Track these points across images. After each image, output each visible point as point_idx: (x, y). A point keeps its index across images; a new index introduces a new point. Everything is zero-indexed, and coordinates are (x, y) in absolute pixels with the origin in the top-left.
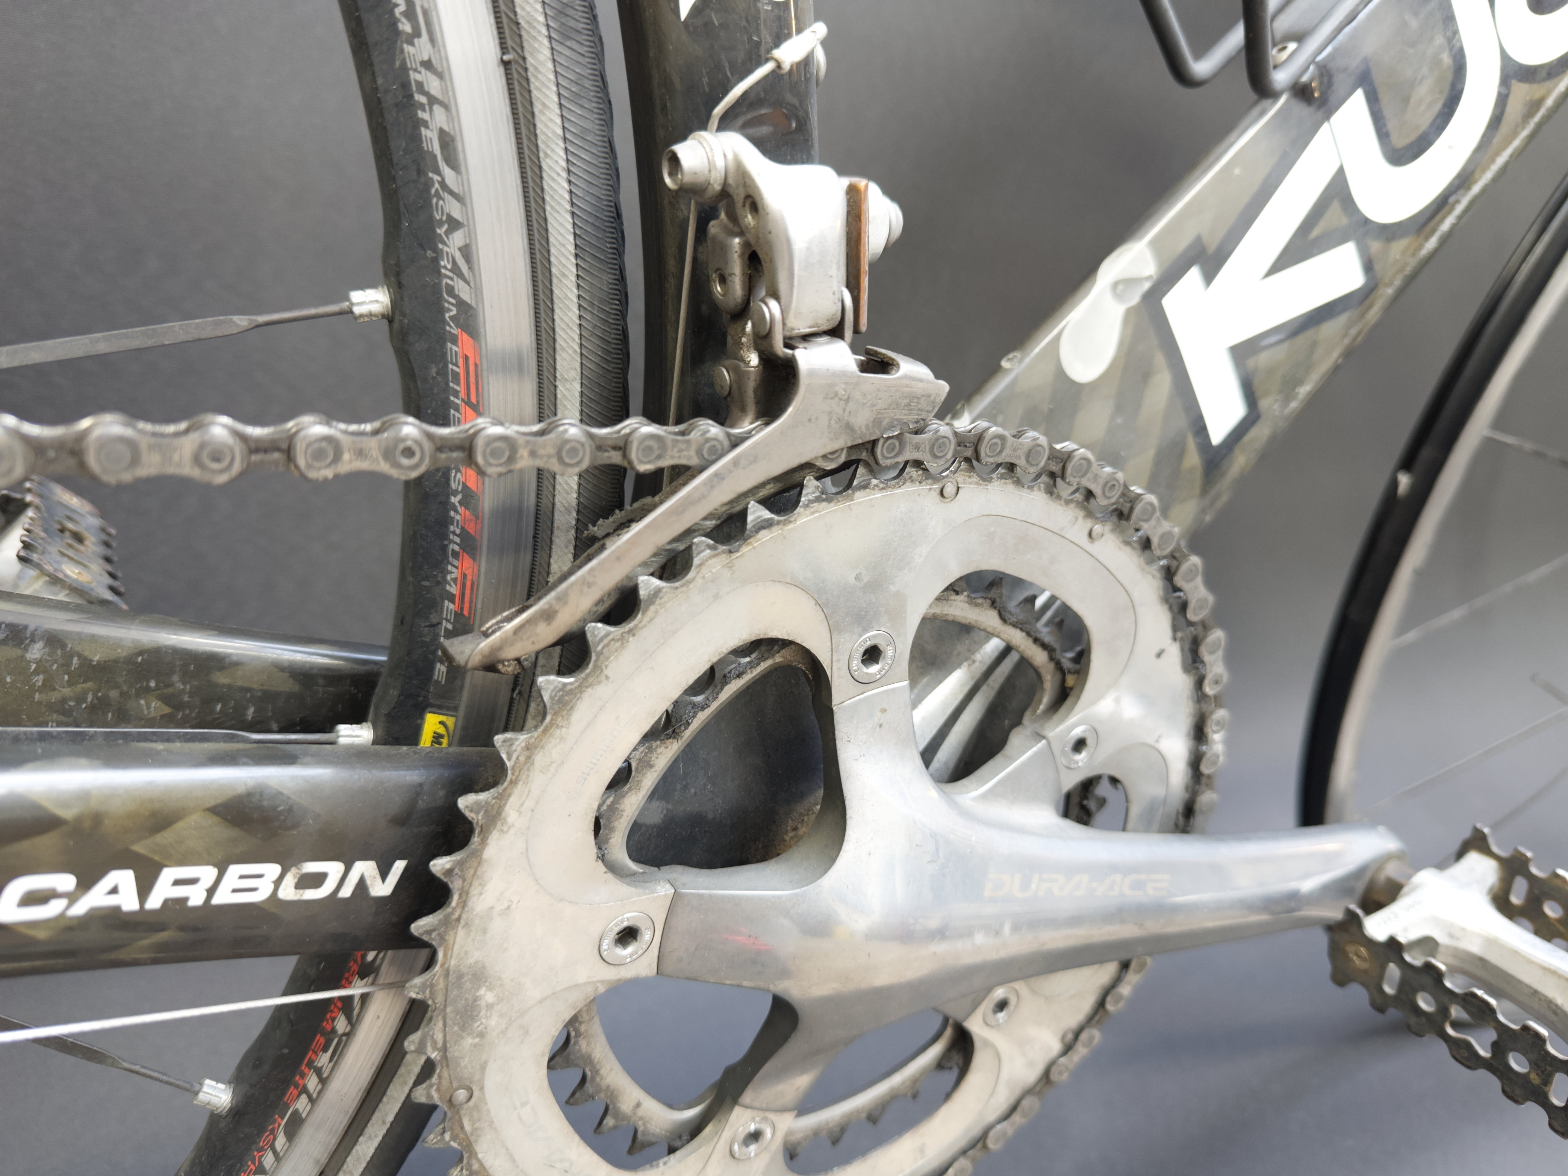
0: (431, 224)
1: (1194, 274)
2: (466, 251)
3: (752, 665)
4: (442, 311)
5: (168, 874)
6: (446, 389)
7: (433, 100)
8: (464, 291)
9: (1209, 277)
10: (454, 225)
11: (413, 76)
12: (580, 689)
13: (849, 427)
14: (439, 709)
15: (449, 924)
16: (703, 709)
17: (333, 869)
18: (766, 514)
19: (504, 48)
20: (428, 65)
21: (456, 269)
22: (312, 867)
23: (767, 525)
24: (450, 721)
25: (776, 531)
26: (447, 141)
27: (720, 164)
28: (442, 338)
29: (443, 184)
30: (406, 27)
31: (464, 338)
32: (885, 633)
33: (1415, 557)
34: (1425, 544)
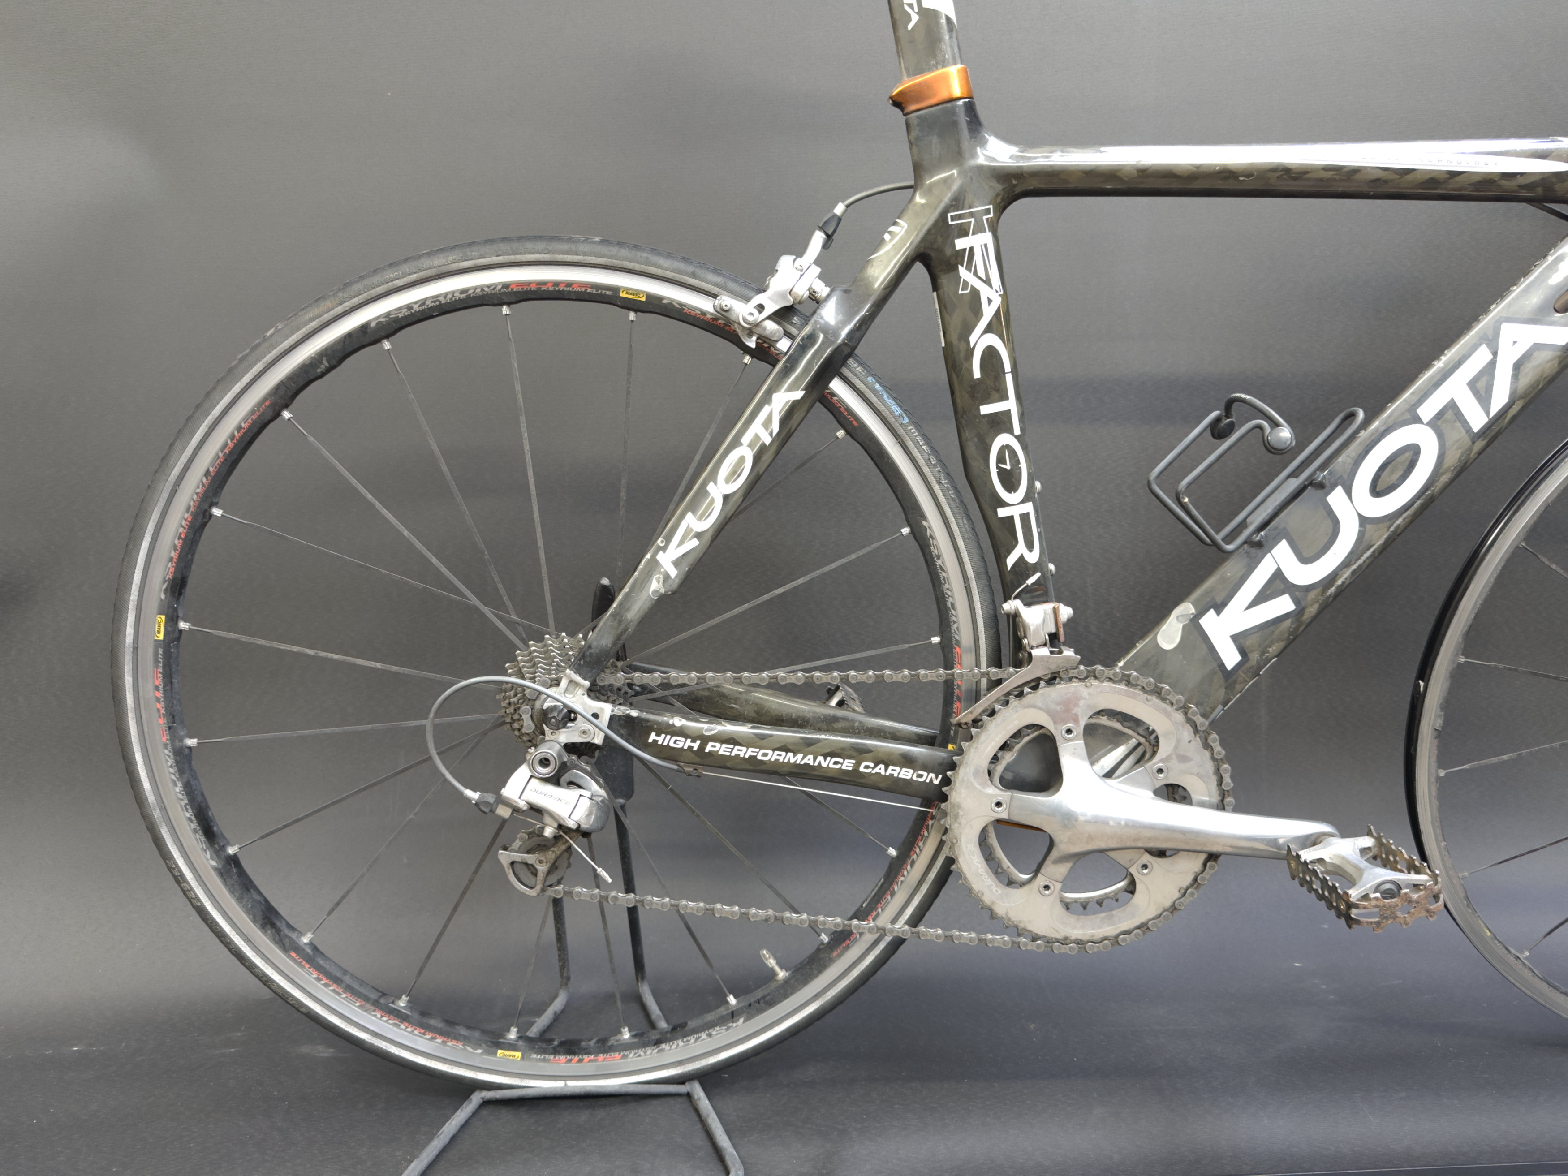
0: (949, 622)
2: (957, 628)
3: (1033, 733)
4: (952, 642)
5: (891, 767)
6: (953, 660)
7: (949, 596)
8: (957, 637)
9: (1218, 613)
11: (945, 592)
12: (982, 732)
13: (1049, 668)
14: (952, 743)
15: (951, 790)
16: (1018, 743)
17: (925, 774)
19: (965, 583)
20: (948, 589)
21: (955, 632)
22: (920, 772)
23: (1030, 693)
25: (1033, 695)
26: (952, 604)
27: (1013, 608)
28: (952, 648)
30: (943, 582)
31: (957, 648)
32: (1070, 725)
33: (1432, 722)
34: (1437, 716)
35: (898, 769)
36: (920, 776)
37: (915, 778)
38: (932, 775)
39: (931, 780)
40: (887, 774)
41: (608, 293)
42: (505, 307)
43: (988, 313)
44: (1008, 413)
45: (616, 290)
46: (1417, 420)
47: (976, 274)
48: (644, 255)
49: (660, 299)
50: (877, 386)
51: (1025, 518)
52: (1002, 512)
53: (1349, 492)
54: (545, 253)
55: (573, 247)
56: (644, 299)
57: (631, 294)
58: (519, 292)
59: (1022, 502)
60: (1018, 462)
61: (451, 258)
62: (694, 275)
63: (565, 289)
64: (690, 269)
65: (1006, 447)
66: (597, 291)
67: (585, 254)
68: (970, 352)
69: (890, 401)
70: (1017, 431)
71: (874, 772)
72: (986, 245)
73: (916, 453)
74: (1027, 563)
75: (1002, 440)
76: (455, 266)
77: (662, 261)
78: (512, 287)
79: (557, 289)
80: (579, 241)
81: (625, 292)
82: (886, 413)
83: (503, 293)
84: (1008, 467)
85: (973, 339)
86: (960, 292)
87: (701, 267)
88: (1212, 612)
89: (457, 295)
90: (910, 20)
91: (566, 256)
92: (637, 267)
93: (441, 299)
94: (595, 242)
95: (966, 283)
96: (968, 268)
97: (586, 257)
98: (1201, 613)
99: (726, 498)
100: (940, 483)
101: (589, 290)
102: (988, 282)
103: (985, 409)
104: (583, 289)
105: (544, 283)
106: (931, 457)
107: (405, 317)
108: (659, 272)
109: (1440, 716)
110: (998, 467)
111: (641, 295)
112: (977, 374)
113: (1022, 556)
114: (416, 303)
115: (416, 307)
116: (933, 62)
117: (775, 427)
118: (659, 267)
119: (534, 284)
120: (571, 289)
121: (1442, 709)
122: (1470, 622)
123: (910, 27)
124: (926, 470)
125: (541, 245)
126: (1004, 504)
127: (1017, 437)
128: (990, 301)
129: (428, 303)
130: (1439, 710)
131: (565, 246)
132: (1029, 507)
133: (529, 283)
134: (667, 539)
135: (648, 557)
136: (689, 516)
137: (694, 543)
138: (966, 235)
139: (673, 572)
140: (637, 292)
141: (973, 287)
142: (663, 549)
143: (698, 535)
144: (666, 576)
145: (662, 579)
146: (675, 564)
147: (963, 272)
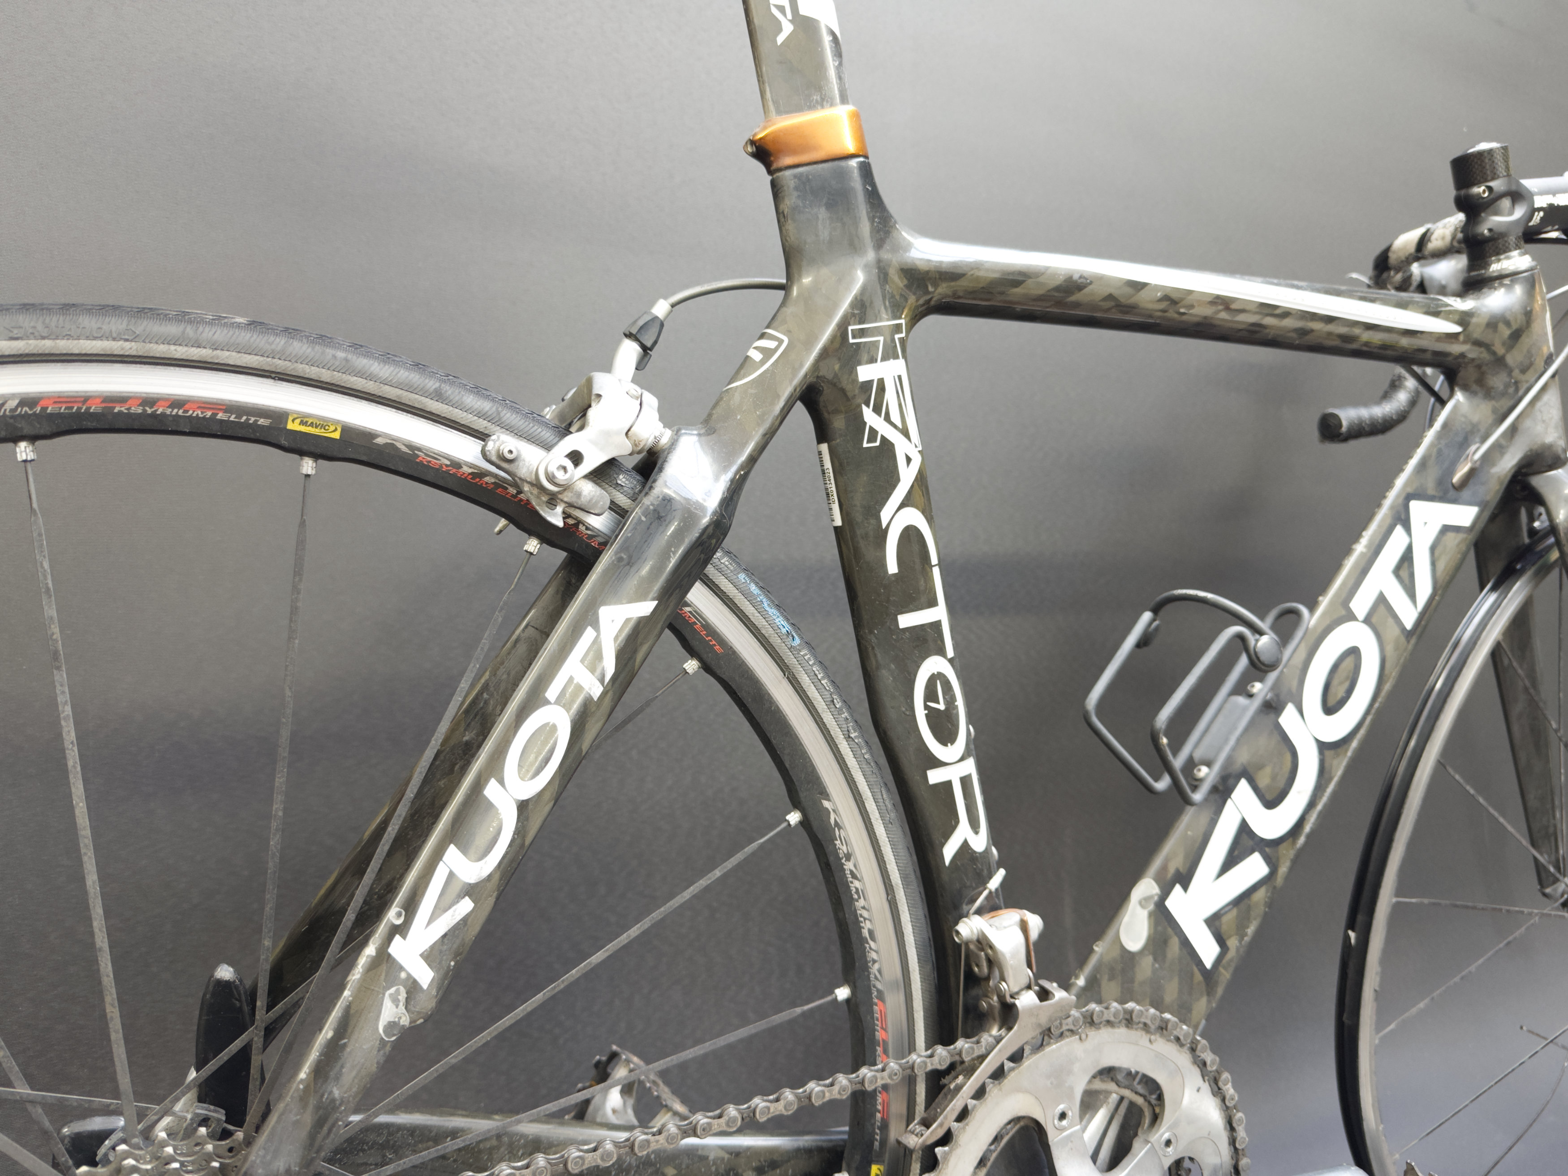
0: (866, 962)
1: (1178, 888)
2: (880, 971)
3: (1012, 1129)
4: (871, 994)
6: (874, 1024)
7: (865, 919)
8: (879, 985)
9: (1185, 888)
10: (874, 961)
11: (859, 912)
12: (951, 1151)
13: (1040, 1025)
14: (877, 1163)
16: (994, 1151)
18: (1012, 1065)
19: (888, 895)
20: (864, 908)
21: (876, 978)
24: (882, 1168)
25: (1016, 1071)
26: (871, 932)
28: (871, 1004)
29: (870, 948)
30: (856, 896)
31: (880, 1003)
32: (1061, 1107)
41: (262, 421)
42: (23, 445)
43: (907, 475)
45: (279, 416)
46: (1351, 617)
47: (887, 418)
48: (341, 355)
49: (370, 436)
50: (753, 588)
51: (965, 781)
52: (935, 776)
53: (1300, 711)
54: (127, 340)
55: (190, 331)
56: (336, 435)
57: (312, 425)
58: (60, 415)
59: (962, 759)
60: (952, 699)
62: (438, 396)
63: (168, 411)
64: (432, 384)
65: (936, 677)
66: (239, 416)
67: (215, 346)
68: (881, 536)
69: (772, 612)
70: (950, 653)
72: (900, 377)
73: (812, 692)
74: (975, 852)
75: (933, 665)
77: (376, 368)
78: (43, 403)
79: (149, 411)
80: (202, 321)
81: (298, 421)
82: (768, 631)
83: (20, 415)
84: (942, 706)
85: (885, 515)
86: (865, 445)
87: (452, 384)
90: (779, 30)
91: (173, 348)
94: (239, 326)
95: (873, 433)
96: (877, 410)
97: (218, 352)
98: (1166, 892)
99: (523, 806)
101: (221, 416)
103: (906, 620)
104: (209, 414)
105: (122, 399)
110: (926, 707)
111: (332, 428)
112: (892, 568)
113: (964, 842)
116: (814, 98)
117: (609, 666)
119: (98, 401)
120: (180, 412)
123: (780, 39)
124: (826, 717)
125: (117, 324)
126: (937, 763)
127: (951, 661)
128: (909, 460)
131: (173, 329)
132: (970, 767)
133: (86, 398)
134: (411, 907)
135: (370, 950)
136: (452, 853)
137: (466, 906)
138: (872, 360)
139: (425, 976)
140: (323, 423)
141: (883, 438)
142: (401, 930)
143: (470, 891)
144: (413, 986)
145: (403, 996)
146: (429, 957)
147: (869, 416)
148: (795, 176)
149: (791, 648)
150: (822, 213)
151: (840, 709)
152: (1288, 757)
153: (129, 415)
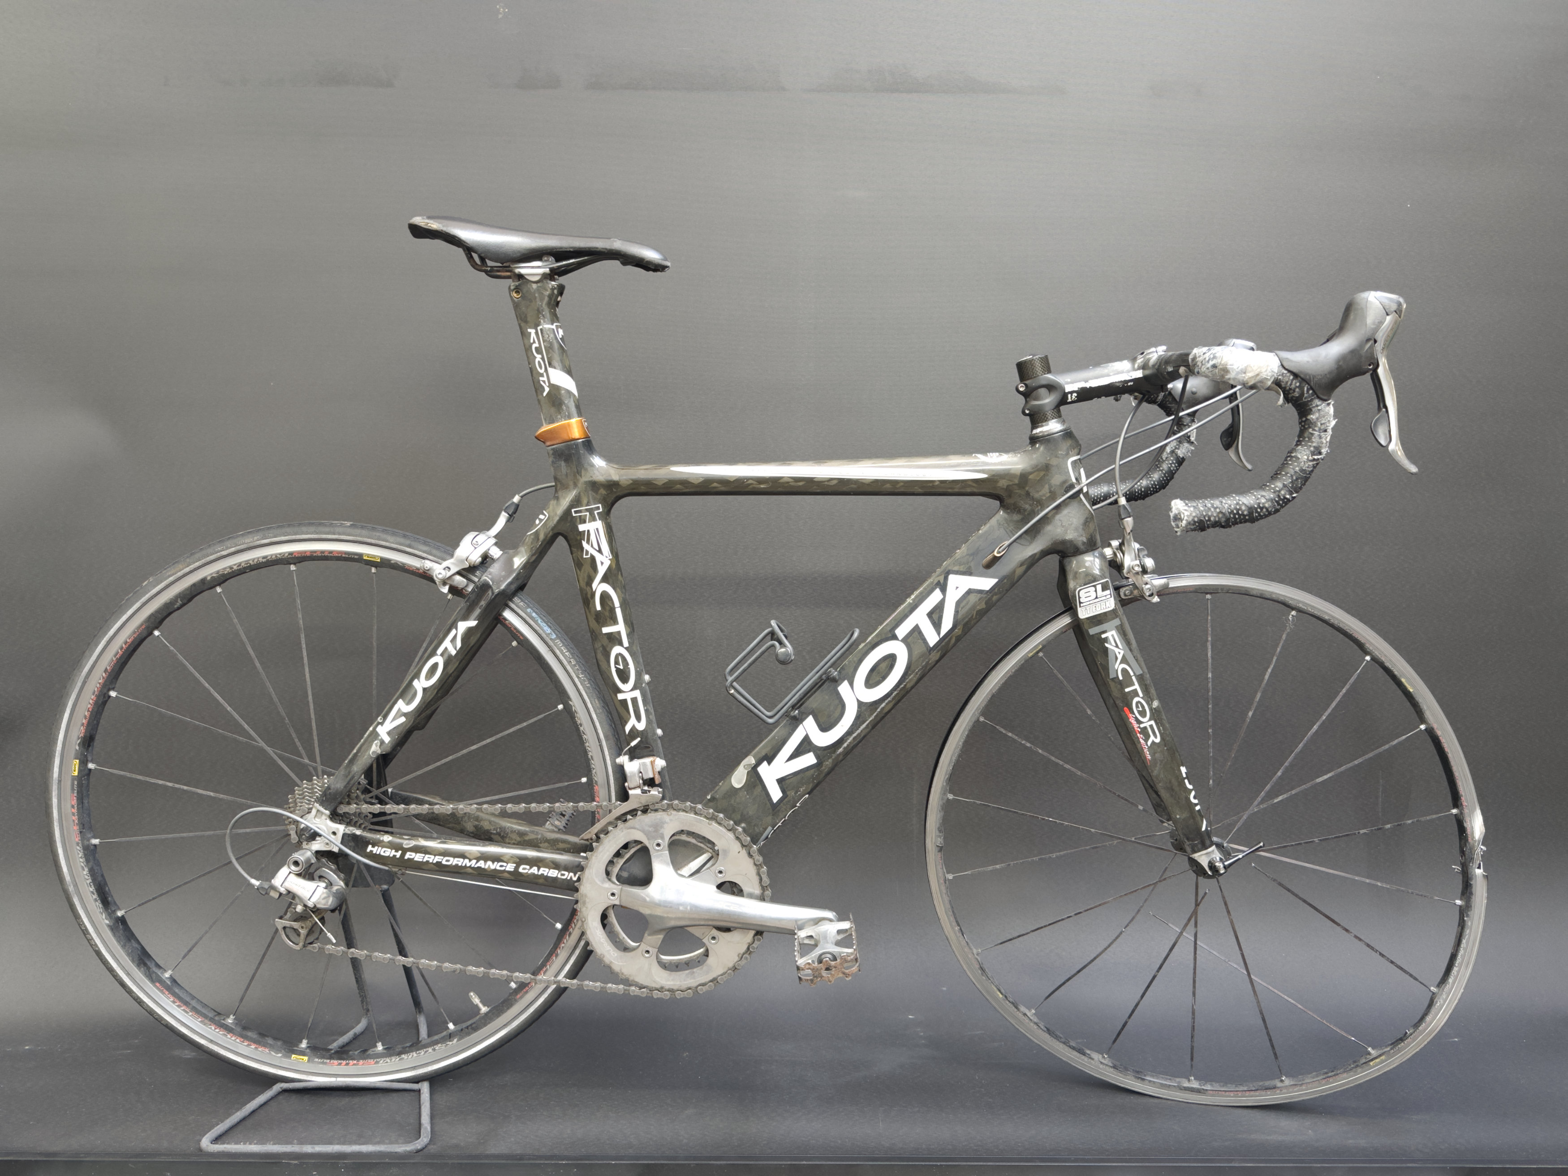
3: (633, 845)
5: (542, 869)
8: (597, 778)
9: (769, 763)
10: (596, 769)
11: (587, 748)
13: (641, 803)
15: (580, 884)
17: (566, 873)
18: (629, 816)
20: (589, 747)
21: (595, 776)
22: (563, 872)
25: (633, 820)
26: (592, 757)
27: (623, 762)
29: (592, 763)
30: (585, 741)
32: (660, 841)
33: (934, 840)
34: (937, 836)
35: (547, 870)
36: (563, 875)
37: (559, 876)
38: (572, 874)
39: (571, 878)
40: (540, 873)
41: (356, 557)
42: (292, 566)
43: (602, 570)
44: (619, 633)
45: (361, 555)
46: (895, 637)
47: (592, 546)
48: (378, 534)
49: (389, 560)
50: (534, 615)
51: (634, 700)
52: (620, 696)
53: (851, 684)
54: (315, 534)
55: (332, 530)
56: (379, 560)
57: (370, 557)
58: (299, 557)
59: (632, 690)
60: (627, 664)
61: (256, 538)
62: (410, 546)
63: (327, 555)
64: (408, 542)
65: (619, 655)
66: (350, 555)
67: (339, 534)
68: (593, 594)
69: (543, 624)
70: (626, 643)
71: (530, 872)
72: (597, 529)
73: (561, 657)
74: (637, 730)
75: (616, 650)
76: (259, 543)
77: (389, 538)
78: (294, 554)
79: (322, 555)
80: (336, 526)
81: (366, 556)
82: (541, 632)
83: (289, 558)
84: (621, 667)
85: (594, 586)
86: (584, 557)
87: (415, 541)
88: (765, 763)
89: (261, 560)
90: (544, 390)
91: (327, 535)
92: (373, 541)
93: (251, 562)
94: (348, 526)
95: (587, 552)
96: (588, 542)
97: (341, 536)
98: (758, 763)
99: (425, 690)
100: (578, 677)
101: (343, 555)
102: (600, 551)
103: (605, 630)
104: (339, 555)
105: (315, 552)
106: (572, 660)
107: (229, 573)
108: (387, 544)
109: (940, 837)
110: (616, 667)
111: (377, 558)
112: (598, 608)
113: (634, 726)
114: (235, 565)
115: (235, 568)
116: (559, 417)
117: (459, 644)
118: (387, 541)
119: (309, 552)
120: (331, 555)
121: (940, 831)
122: (949, 772)
123: (545, 394)
124: (569, 668)
125: (312, 529)
126: (620, 691)
127: (626, 648)
128: (602, 563)
129: (243, 564)
130: (937, 832)
131: (327, 529)
132: (637, 694)
133: (305, 552)
134: (385, 717)
135: (371, 729)
136: (400, 702)
137: (403, 719)
138: (585, 522)
139: (387, 739)
140: (374, 556)
141: (591, 554)
142: (382, 724)
143: (405, 715)
144: (382, 742)
145: (379, 744)
146: (389, 733)
147: (584, 544)
148: (552, 449)
149: (551, 639)
150: (563, 463)
151: (575, 665)
152: (840, 707)
153: (318, 556)
